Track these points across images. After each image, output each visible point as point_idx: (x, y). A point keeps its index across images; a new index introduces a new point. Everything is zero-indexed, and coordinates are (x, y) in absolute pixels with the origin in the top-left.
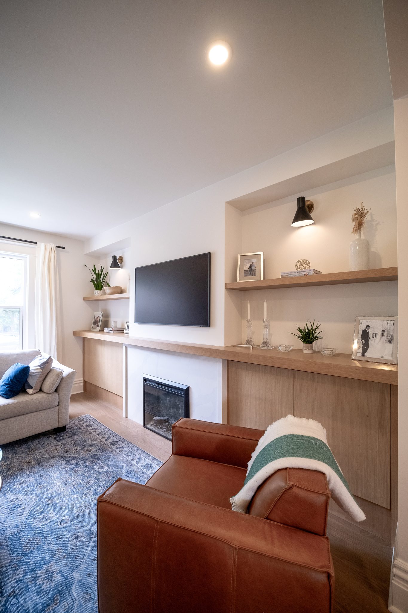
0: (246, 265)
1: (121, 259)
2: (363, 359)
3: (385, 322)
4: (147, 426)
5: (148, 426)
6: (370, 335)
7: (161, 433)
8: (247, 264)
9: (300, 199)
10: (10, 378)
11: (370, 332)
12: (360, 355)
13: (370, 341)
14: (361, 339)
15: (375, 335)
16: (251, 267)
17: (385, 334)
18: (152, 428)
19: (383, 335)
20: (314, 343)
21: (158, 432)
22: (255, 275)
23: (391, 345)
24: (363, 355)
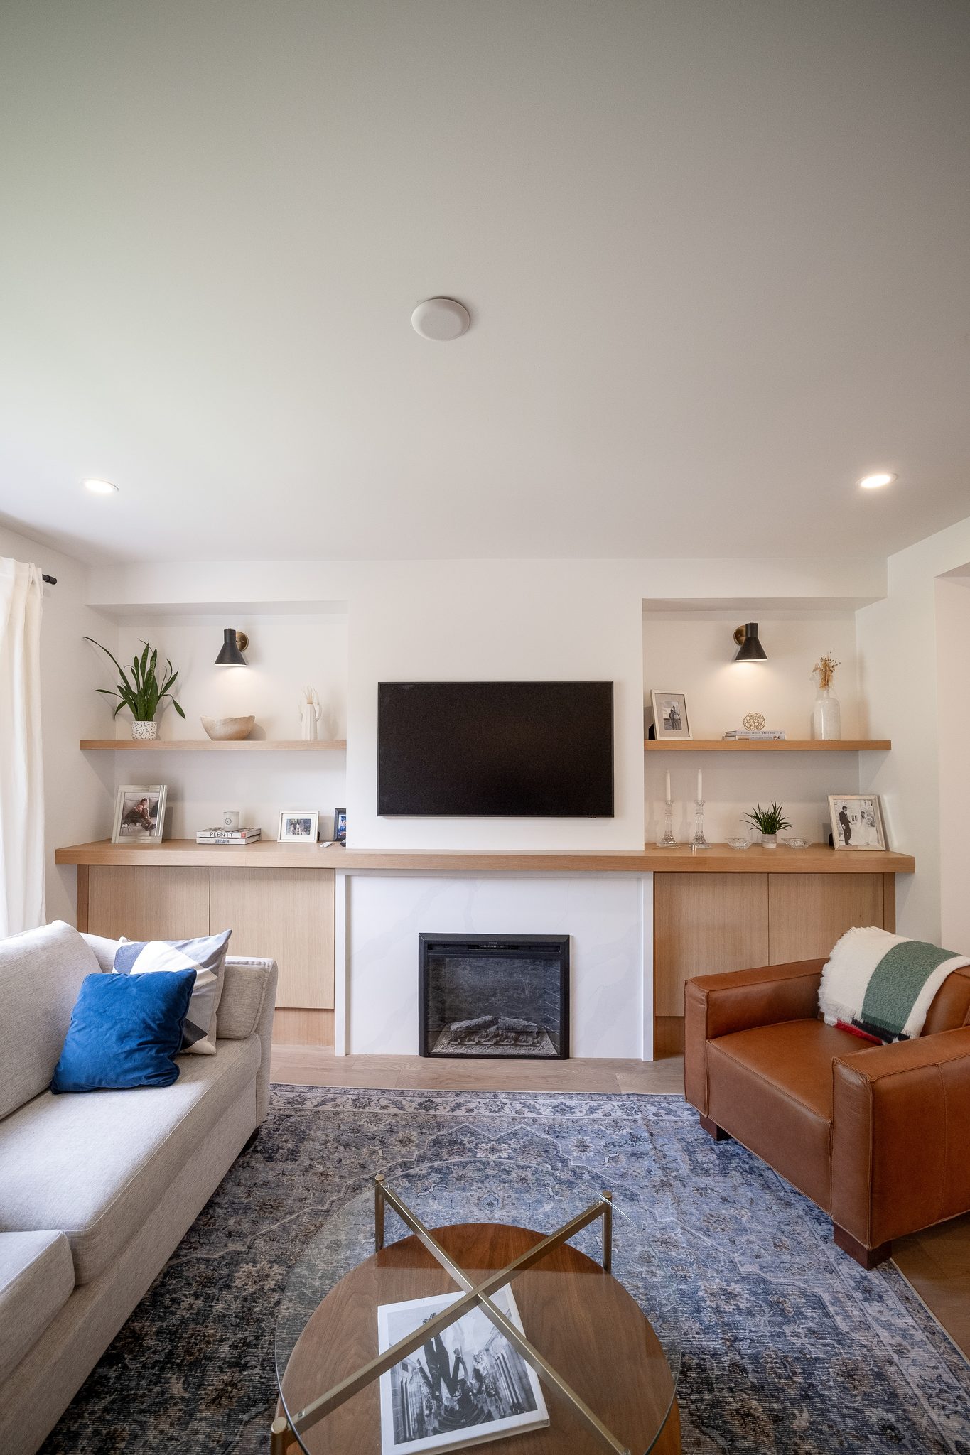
0: (665, 711)
1: (244, 641)
2: (847, 848)
3: (863, 802)
4: (434, 1051)
5: (437, 1050)
6: (850, 819)
7: (482, 1051)
8: (667, 709)
9: (749, 626)
10: (154, 1021)
11: (849, 814)
12: (844, 843)
13: (851, 826)
14: (840, 823)
15: (855, 818)
16: (672, 713)
17: (865, 816)
18: (451, 1050)
19: (863, 817)
20: (778, 832)
21: (475, 1052)
22: (679, 728)
23: (875, 828)
24: (847, 843)
